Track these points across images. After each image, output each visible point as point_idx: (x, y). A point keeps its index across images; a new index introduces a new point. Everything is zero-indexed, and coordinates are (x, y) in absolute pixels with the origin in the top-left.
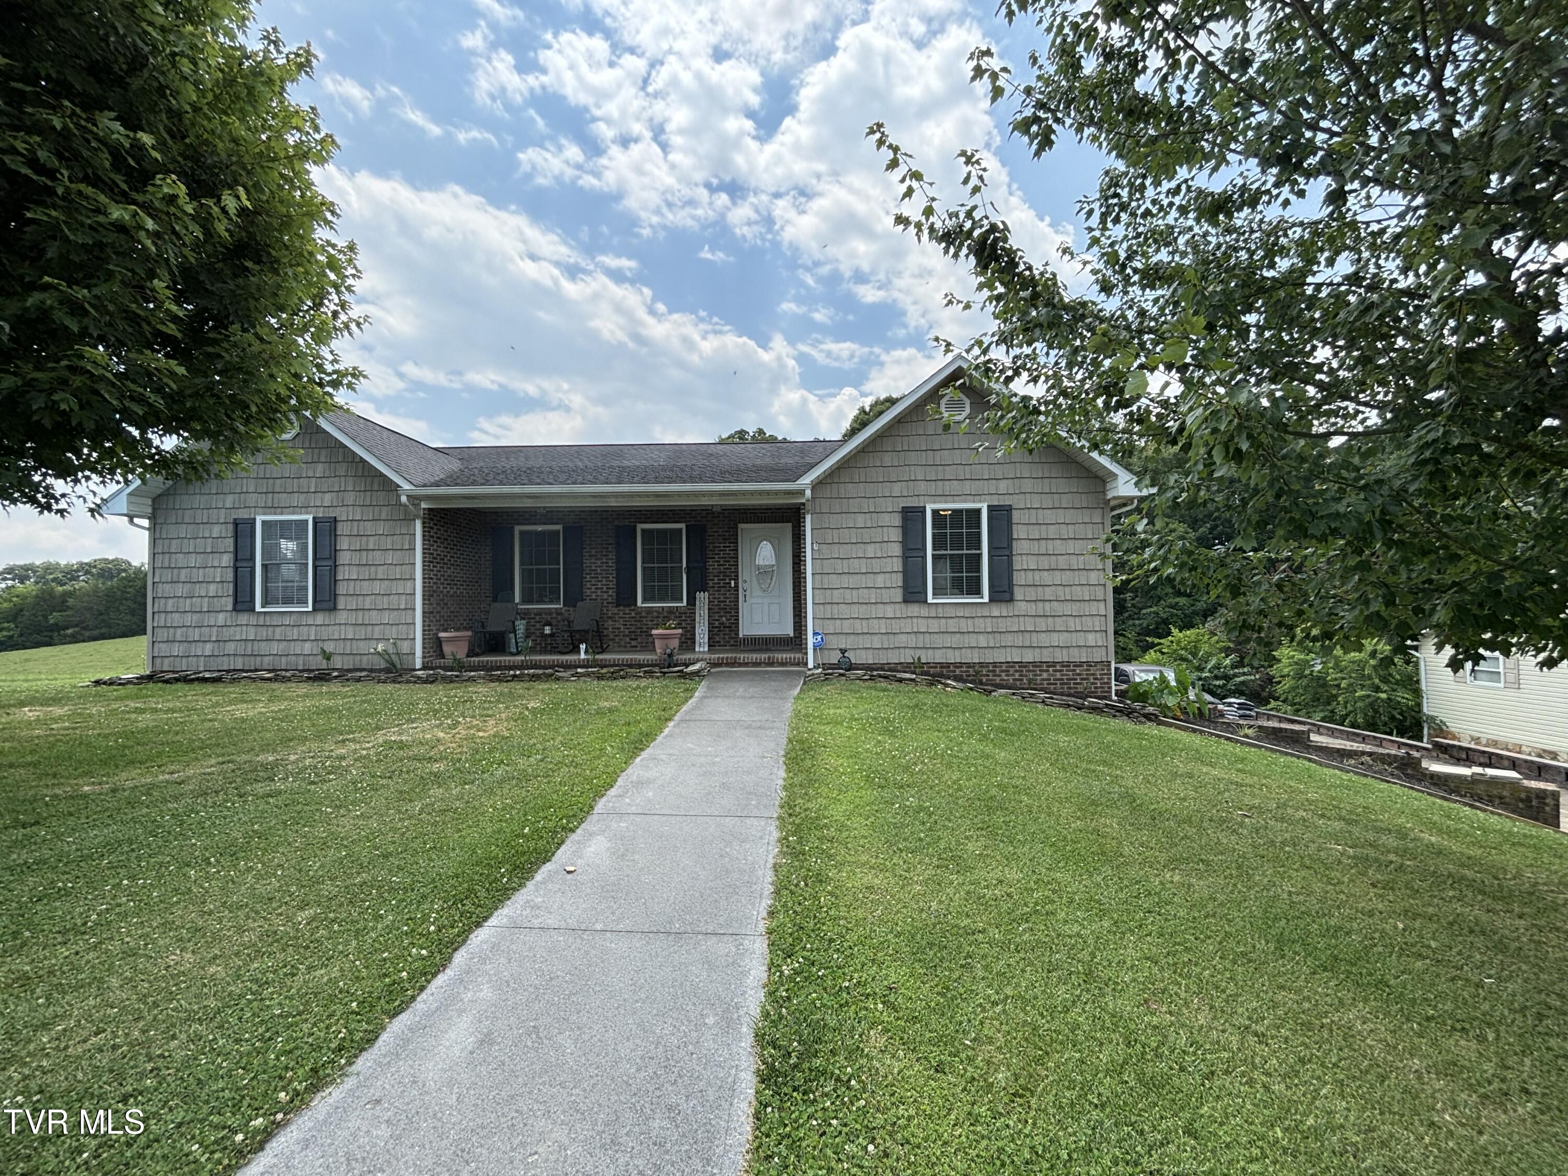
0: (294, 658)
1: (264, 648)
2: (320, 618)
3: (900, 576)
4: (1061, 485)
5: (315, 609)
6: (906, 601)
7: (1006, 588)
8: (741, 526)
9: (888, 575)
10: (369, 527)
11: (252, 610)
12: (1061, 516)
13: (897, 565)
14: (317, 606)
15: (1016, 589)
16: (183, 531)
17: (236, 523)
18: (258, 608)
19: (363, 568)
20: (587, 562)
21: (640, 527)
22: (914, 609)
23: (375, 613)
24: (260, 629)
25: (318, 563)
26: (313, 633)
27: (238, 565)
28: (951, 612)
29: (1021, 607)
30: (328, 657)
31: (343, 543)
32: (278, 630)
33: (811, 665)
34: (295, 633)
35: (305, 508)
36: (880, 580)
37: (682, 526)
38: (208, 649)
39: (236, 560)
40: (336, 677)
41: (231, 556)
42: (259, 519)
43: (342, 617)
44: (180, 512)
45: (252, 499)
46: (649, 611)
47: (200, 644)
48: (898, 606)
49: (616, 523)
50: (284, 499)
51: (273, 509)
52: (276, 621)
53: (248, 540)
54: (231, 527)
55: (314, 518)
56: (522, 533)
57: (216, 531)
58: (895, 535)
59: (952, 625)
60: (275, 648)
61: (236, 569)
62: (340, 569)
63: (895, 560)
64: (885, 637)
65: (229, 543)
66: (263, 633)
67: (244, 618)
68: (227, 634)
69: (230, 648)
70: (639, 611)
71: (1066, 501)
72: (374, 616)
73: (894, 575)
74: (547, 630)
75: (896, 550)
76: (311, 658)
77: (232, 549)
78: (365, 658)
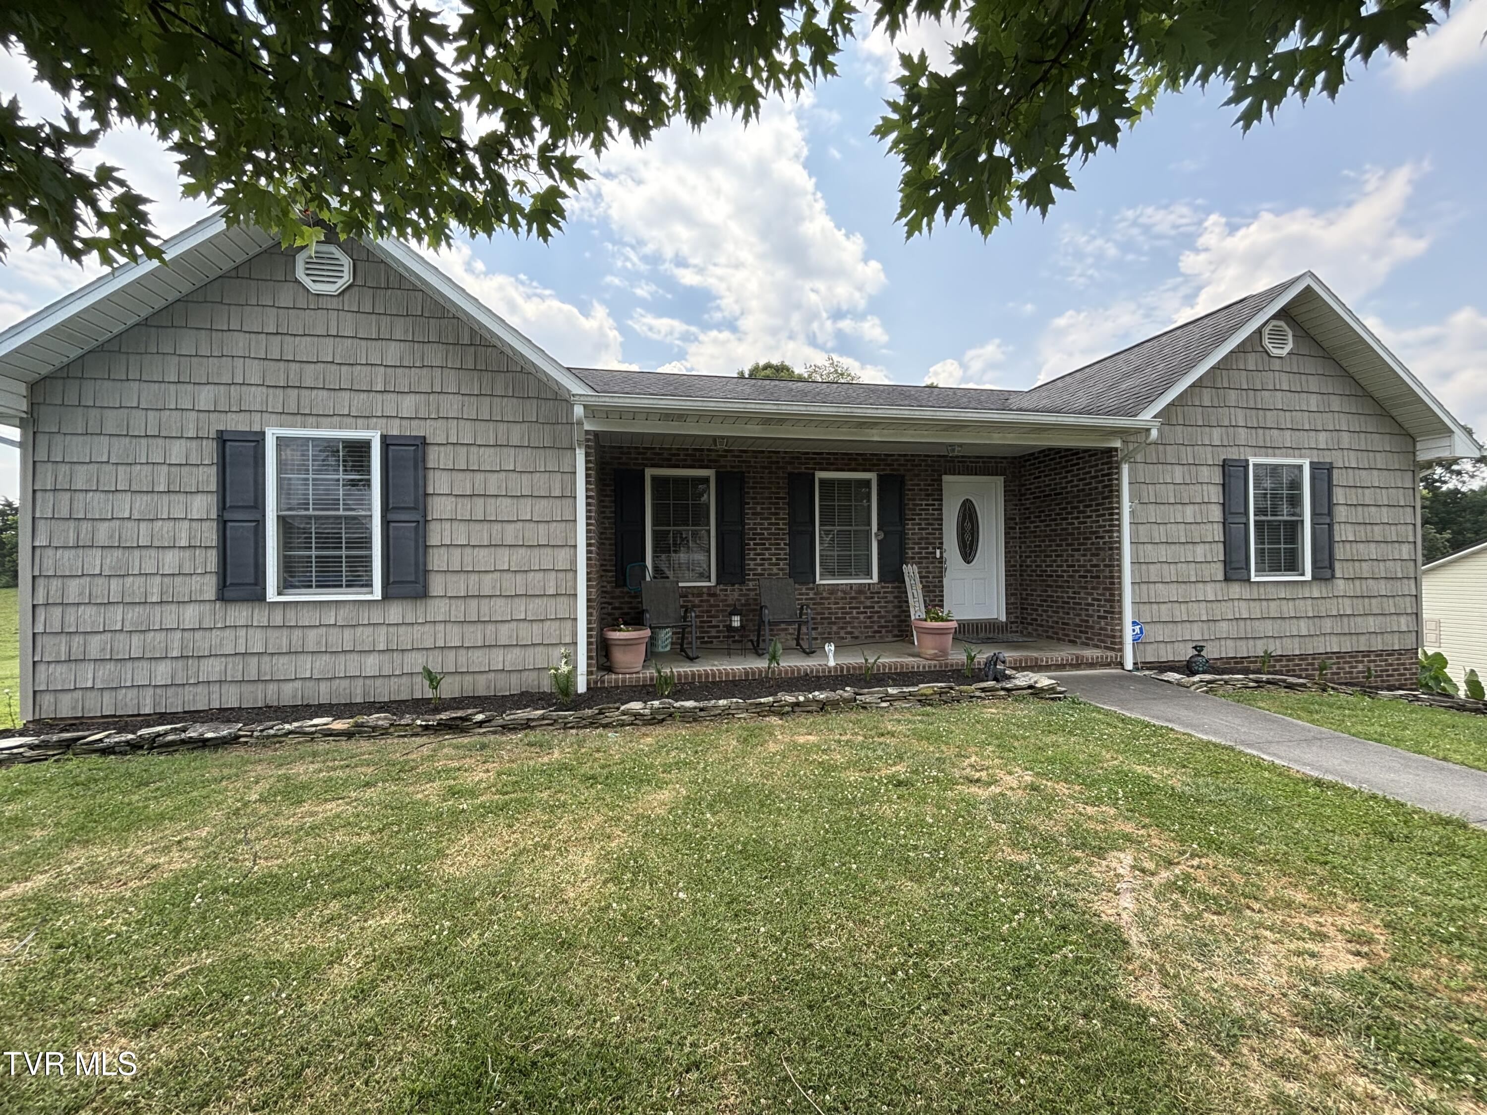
0: (345, 683)
1: (284, 666)
2: (396, 612)
3: (1221, 546)
4: (1378, 442)
5: (386, 596)
6: (1227, 579)
7: (1327, 563)
8: (946, 478)
9: (1207, 546)
10: (488, 458)
11: (261, 597)
12: (1375, 478)
13: (1217, 533)
14: (392, 590)
15: (1337, 566)
16: (101, 449)
17: (223, 439)
18: (272, 595)
19: (478, 526)
20: (750, 523)
21: (820, 475)
22: (1236, 590)
23: (500, 602)
24: (276, 633)
25: (391, 517)
26: (382, 639)
27: (227, 516)
28: (1272, 592)
29: (1340, 586)
30: (433, 679)
31: (439, 483)
32: (312, 634)
33: (1129, 665)
34: (347, 639)
35: (366, 418)
36: (1200, 552)
37: (872, 476)
38: (162, 672)
39: (223, 506)
40: (480, 724)
41: (213, 500)
42: (271, 436)
43: (437, 609)
44: (94, 413)
45: (255, 397)
46: (833, 589)
47: (145, 664)
48: (1218, 585)
49: (790, 469)
50: (322, 400)
51: (300, 416)
52: (308, 617)
53: (250, 472)
54: (210, 449)
55: (384, 438)
56: (654, 479)
57: (177, 452)
58: (1215, 494)
59: (1274, 609)
60: (306, 667)
61: (223, 523)
62: (434, 527)
63: (1215, 526)
64: (1205, 626)
65: (209, 477)
66: (281, 640)
67: (239, 614)
68: (203, 643)
69: (212, 669)
70: (818, 589)
71: (1380, 461)
72: (500, 609)
73: (1214, 546)
74: (736, 621)
75: (1216, 513)
76: (379, 682)
77: (213, 487)
78: (482, 679)
